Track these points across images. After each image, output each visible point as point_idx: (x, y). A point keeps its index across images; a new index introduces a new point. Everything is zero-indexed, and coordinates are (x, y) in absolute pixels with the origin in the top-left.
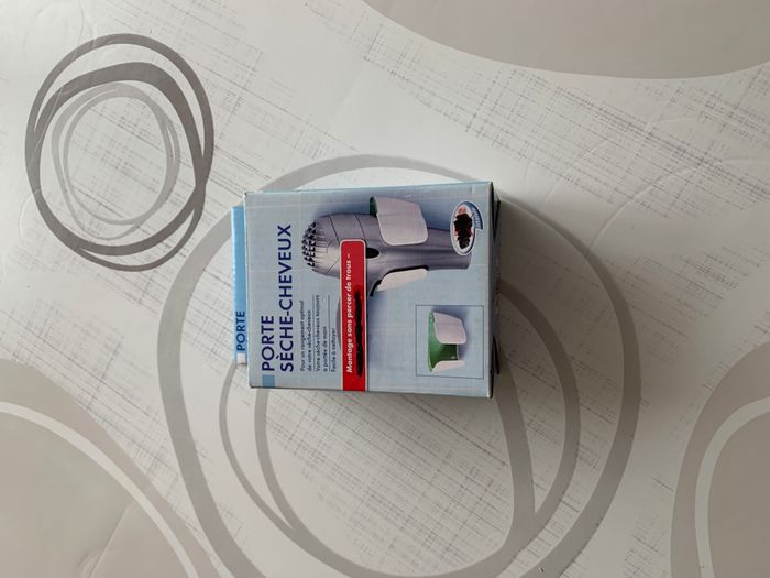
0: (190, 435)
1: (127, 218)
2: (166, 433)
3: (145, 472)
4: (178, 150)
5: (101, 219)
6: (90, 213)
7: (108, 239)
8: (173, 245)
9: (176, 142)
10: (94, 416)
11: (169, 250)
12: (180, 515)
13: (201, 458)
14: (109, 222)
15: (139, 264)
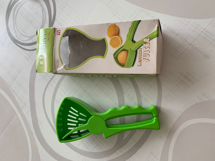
0: (34, 99)
1: (29, 35)
2: (28, 97)
3: (21, 107)
4: (45, 19)
5: (22, 35)
6: (19, 32)
7: (23, 41)
9: (46, 16)
10: (11, 89)
12: (28, 121)
13: (36, 106)
14: (24, 36)
15: (30, 49)
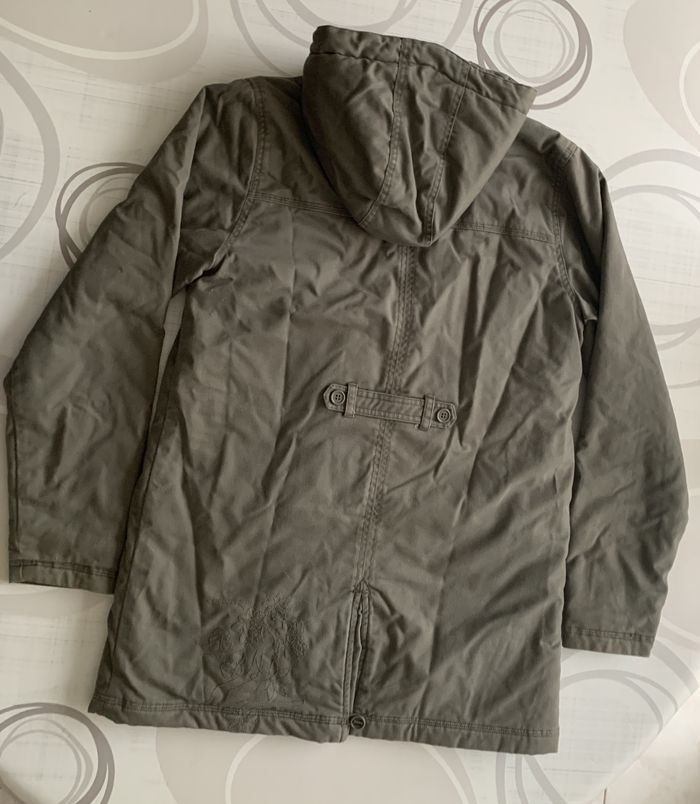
8: (483, 10)
11: (485, 7)
